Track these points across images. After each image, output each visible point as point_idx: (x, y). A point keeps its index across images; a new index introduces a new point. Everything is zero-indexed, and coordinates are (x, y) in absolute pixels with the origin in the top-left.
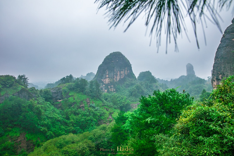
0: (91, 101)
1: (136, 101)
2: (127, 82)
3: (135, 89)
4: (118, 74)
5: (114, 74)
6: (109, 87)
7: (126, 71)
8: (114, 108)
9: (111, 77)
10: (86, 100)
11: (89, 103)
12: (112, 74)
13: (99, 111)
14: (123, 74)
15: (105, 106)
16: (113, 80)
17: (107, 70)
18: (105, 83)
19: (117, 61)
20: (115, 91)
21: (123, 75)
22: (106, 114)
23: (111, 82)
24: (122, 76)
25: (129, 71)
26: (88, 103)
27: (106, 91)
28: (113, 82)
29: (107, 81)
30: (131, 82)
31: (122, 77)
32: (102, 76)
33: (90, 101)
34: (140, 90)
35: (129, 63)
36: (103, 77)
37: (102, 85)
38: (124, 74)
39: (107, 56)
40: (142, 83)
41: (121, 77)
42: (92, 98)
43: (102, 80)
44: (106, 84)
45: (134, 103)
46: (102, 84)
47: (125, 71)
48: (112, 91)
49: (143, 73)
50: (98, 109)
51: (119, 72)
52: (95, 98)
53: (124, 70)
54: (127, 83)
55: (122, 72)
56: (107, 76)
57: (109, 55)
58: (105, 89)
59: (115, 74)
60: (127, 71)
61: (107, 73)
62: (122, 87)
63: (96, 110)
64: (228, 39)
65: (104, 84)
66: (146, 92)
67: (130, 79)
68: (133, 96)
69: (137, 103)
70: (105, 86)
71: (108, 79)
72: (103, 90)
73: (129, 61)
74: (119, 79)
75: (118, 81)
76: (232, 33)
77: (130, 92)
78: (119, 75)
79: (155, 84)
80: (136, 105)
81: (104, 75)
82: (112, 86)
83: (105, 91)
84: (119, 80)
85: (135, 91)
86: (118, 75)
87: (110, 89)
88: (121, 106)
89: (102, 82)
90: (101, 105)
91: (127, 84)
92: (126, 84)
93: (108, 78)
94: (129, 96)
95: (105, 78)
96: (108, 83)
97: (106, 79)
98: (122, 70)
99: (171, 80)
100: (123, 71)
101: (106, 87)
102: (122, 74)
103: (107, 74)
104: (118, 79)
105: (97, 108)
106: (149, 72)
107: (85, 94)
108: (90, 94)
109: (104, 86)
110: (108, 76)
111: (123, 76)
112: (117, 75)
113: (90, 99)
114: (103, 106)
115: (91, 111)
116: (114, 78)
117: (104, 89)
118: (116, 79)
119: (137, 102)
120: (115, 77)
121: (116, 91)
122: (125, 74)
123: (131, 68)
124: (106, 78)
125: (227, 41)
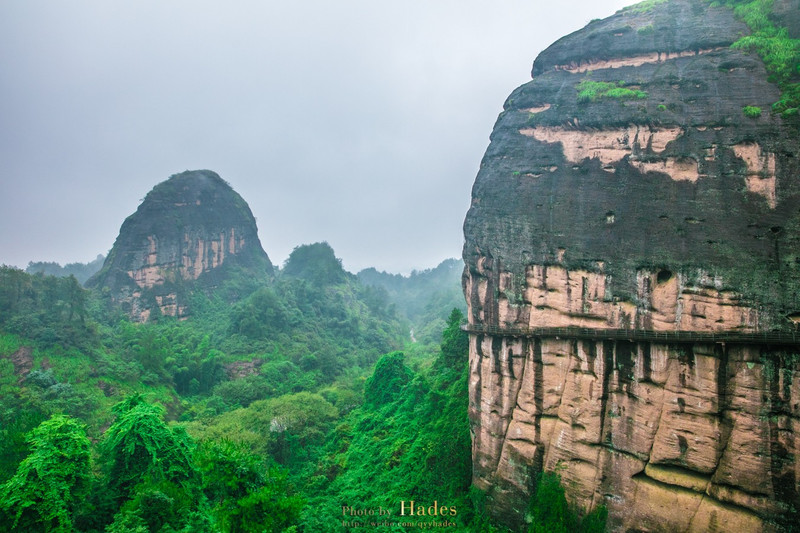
0: (37, 361)
1: (250, 352)
2: (232, 281)
3: (249, 309)
4: (201, 251)
5: (181, 251)
6: (159, 299)
7: (233, 240)
8: (145, 382)
9: (170, 263)
10: (13, 355)
11: (29, 367)
12: (174, 251)
13: (65, 397)
14: (220, 251)
15: (103, 374)
16: (179, 274)
17: (149, 238)
18: (142, 285)
19: (198, 203)
20: (183, 316)
21: (219, 257)
22: (97, 408)
23: (167, 282)
24: (215, 259)
25: (242, 242)
26: (21, 367)
27: (146, 314)
28: (177, 282)
29: (151, 276)
30: (250, 279)
31: (215, 265)
32: (132, 257)
33: (33, 358)
34: (271, 311)
35: (245, 213)
36: (134, 264)
37: (131, 291)
38: (222, 254)
39: (157, 184)
40: (283, 286)
41: (210, 262)
42: (43, 349)
43: (130, 274)
44: (146, 287)
45: (244, 359)
46: (128, 288)
47: (227, 241)
48: (173, 314)
49: (305, 248)
50: (61, 391)
51: (201, 244)
52: (57, 346)
53: (222, 237)
54: (235, 283)
55: (215, 245)
56: (153, 259)
57: (166, 183)
58: (142, 307)
59: (185, 251)
60: (238, 240)
61: (153, 248)
62: (211, 298)
63: (52, 396)
64: (508, 128)
65: (139, 289)
66: (295, 319)
67: (245, 270)
68: (244, 332)
69: (254, 359)
70: (142, 297)
71: (154, 270)
72: (134, 312)
73: (246, 207)
74: (204, 270)
75: (199, 278)
76: (521, 108)
77: (232, 316)
78: (201, 257)
79: (336, 288)
80: (248, 365)
81: (139, 255)
82: (173, 297)
83: (143, 314)
84: (204, 275)
85: (251, 315)
86: (197, 254)
87: (163, 309)
88: (183, 371)
89: (132, 282)
90: (82, 373)
91: (232, 289)
92: (230, 289)
93: (154, 265)
94: (230, 332)
95: (143, 267)
96: (156, 287)
97: (147, 270)
98: (217, 238)
99: (414, 273)
100: (219, 240)
101: (145, 300)
102: (216, 251)
103: (153, 250)
104: (199, 271)
105: (55, 388)
106: (325, 246)
107: (13, 331)
108: (36, 331)
109: (137, 295)
110: (158, 259)
111: (218, 261)
112: (193, 255)
113: (36, 352)
114: (92, 376)
115: (25, 400)
116: (182, 266)
117: (135, 306)
118: (191, 270)
119: (254, 355)
120: (187, 262)
121: (189, 314)
122: (227, 252)
123: (255, 230)
124: (148, 266)
125: (504, 137)
